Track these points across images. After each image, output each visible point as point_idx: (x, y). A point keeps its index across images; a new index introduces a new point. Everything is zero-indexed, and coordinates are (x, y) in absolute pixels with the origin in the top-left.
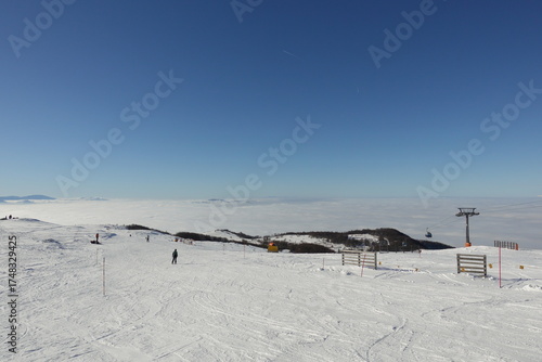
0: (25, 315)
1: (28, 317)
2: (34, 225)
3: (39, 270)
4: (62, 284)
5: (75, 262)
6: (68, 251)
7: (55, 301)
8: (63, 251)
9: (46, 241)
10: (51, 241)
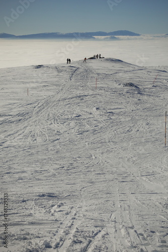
0: (101, 151)
1: (102, 153)
2: (117, 66)
3: (118, 114)
4: (134, 130)
5: (149, 109)
6: (145, 97)
7: (125, 144)
8: (141, 97)
9: (126, 85)
10: (131, 85)
